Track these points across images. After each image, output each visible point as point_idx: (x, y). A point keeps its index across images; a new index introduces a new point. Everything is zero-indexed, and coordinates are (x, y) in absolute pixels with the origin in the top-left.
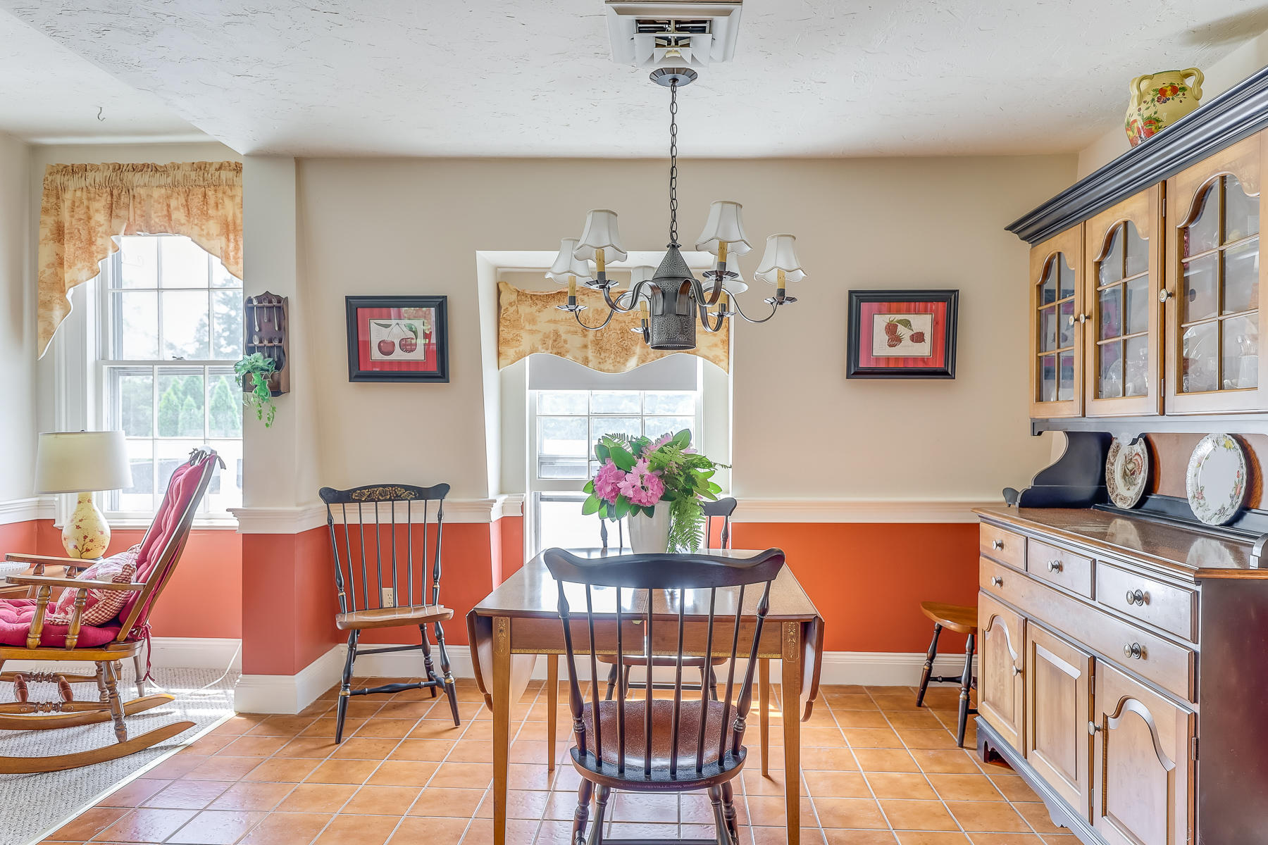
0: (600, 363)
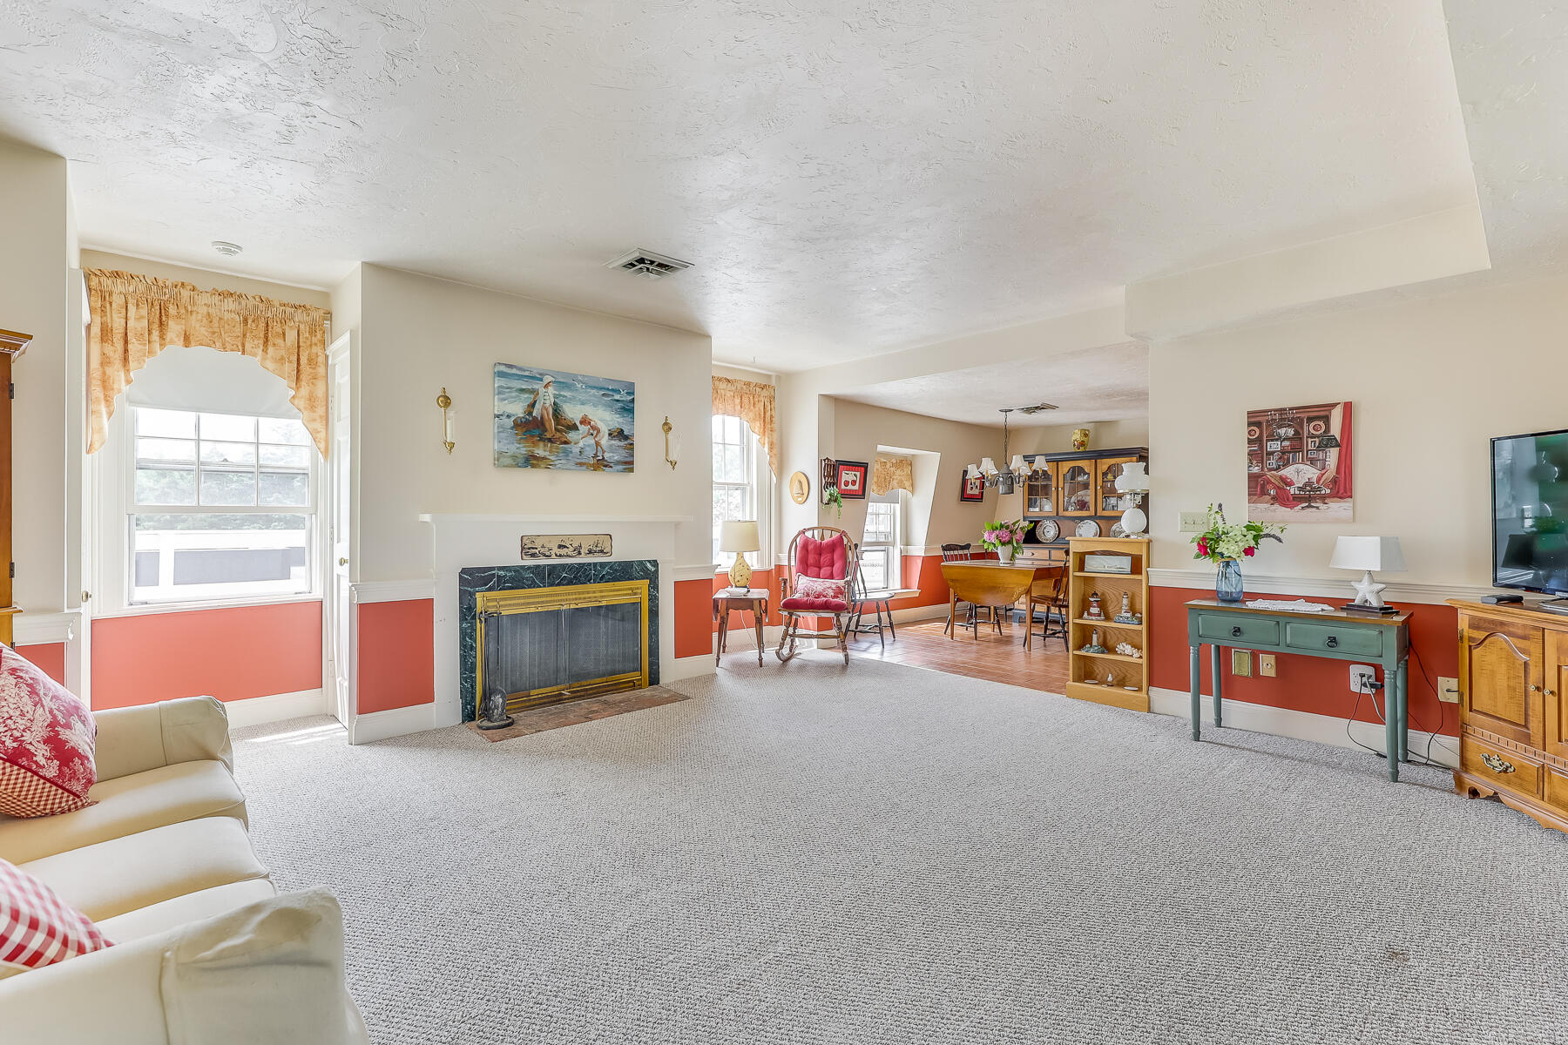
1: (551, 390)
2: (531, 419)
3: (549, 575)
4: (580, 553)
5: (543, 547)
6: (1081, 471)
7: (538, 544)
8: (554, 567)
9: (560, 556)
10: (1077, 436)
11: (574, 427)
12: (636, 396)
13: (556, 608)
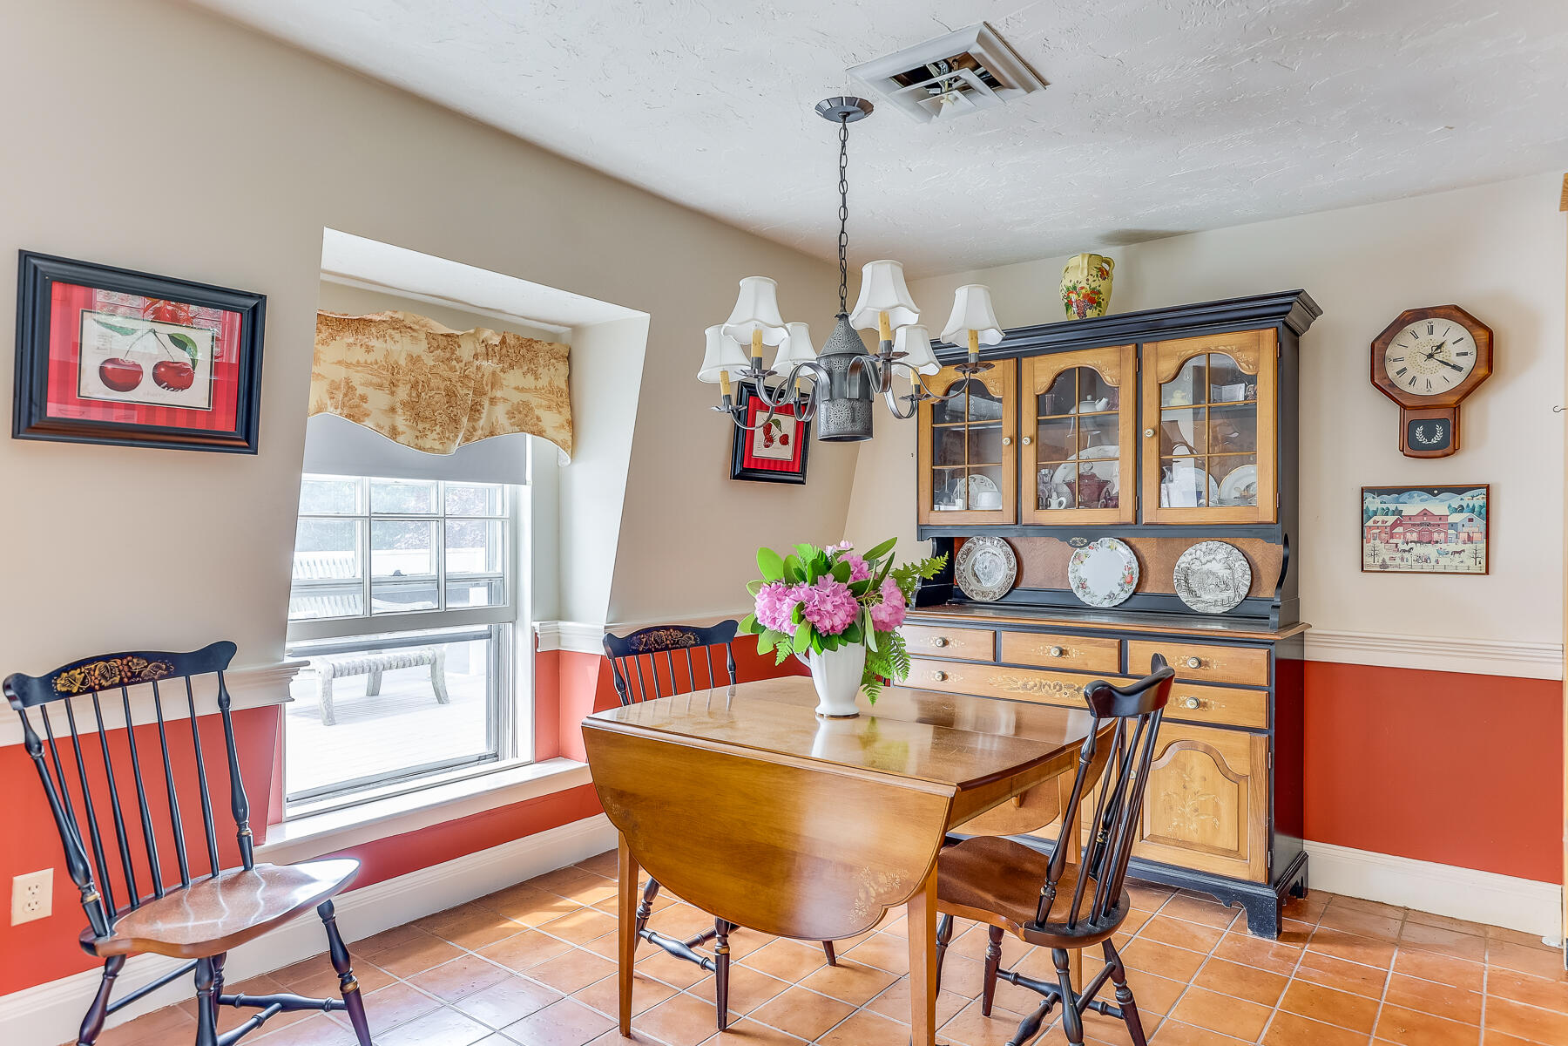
0: (417, 437)
6: (1091, 382)
10: (1078, 274)
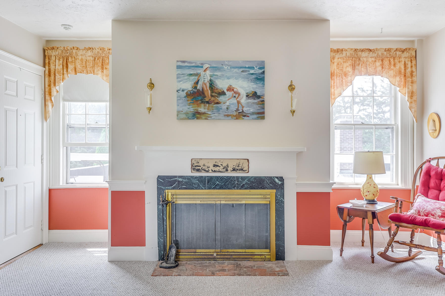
1: (208, 72)
2: (196, 91)
3: (208, 182)
4: (227, 170)
5: (204, 165)
7: (201, 164)
8: (211, 178)
9: (215, 171)
11: (223, 93)
12: (266, 70)
13: (214, 202)
